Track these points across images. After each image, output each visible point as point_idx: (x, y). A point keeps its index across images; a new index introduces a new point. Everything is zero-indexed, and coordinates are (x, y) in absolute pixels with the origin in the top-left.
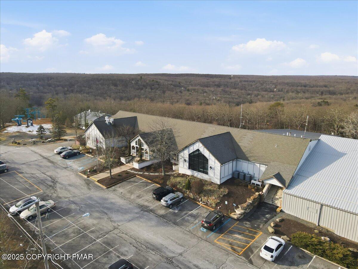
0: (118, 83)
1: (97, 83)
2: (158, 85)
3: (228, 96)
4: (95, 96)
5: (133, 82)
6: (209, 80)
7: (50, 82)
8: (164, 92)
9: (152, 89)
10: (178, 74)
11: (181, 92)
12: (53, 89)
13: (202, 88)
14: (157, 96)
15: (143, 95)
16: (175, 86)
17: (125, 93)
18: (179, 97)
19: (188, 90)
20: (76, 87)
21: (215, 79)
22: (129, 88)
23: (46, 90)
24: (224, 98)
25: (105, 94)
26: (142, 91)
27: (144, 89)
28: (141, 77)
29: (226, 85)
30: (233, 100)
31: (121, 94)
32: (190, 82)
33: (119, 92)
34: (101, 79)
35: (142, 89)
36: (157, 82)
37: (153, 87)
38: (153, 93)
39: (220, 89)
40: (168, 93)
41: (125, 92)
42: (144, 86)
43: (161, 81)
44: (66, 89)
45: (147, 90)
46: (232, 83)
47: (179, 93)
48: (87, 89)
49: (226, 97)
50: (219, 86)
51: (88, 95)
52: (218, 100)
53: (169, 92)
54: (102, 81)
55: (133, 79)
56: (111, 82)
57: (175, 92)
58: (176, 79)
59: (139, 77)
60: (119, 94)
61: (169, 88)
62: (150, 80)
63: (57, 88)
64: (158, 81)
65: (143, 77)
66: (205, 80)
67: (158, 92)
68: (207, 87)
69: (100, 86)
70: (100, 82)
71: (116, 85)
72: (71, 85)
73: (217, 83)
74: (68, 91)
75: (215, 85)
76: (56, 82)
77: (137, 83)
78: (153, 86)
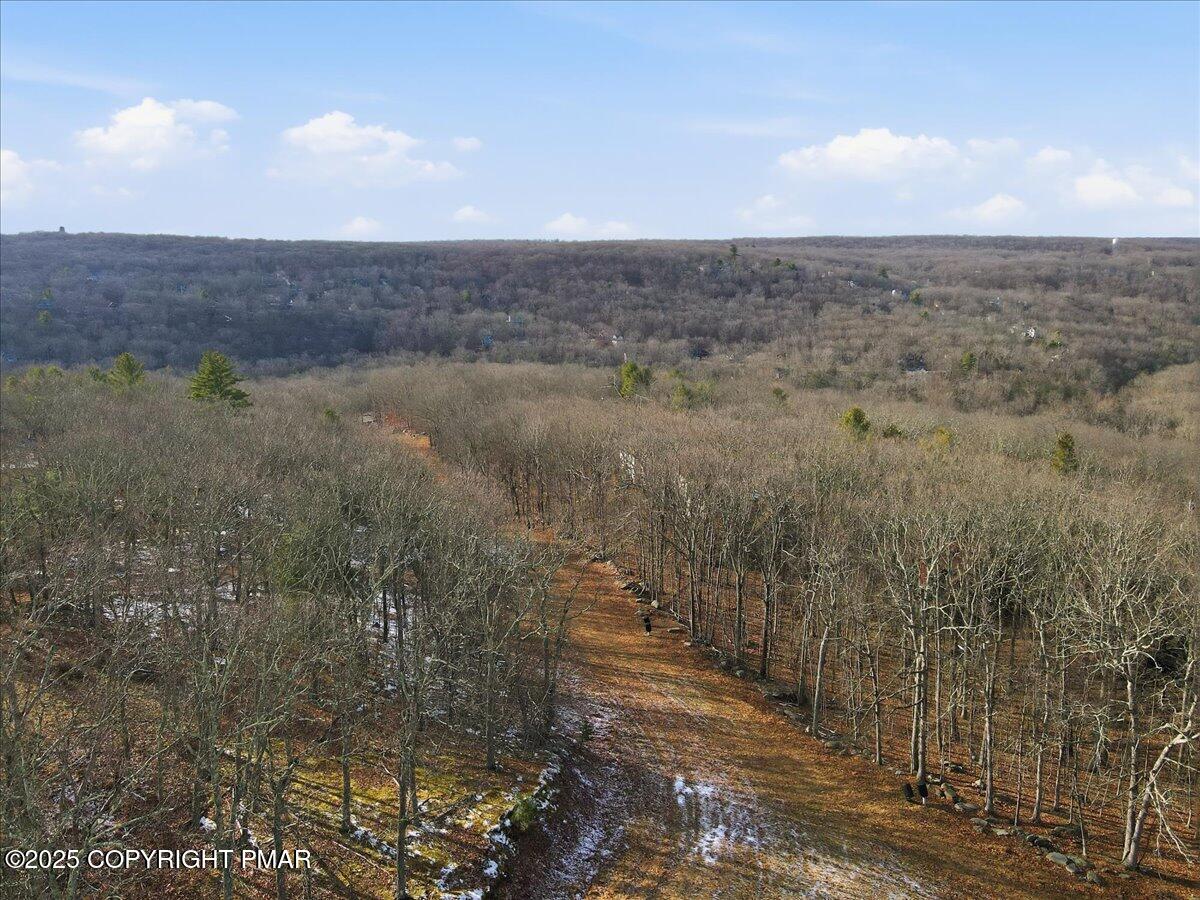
0: (646, 271)
1: (574, 271)
2: (797, 278)
3: (1098, 327)
4: (557, 319)
5: (702, 269)
6: (1010, 261)
7: (421, 269)
8: (816, 308)
9: (769, 295)
10: (881, 239)
11: (885, 308)
12: (422, 292)
13: (978, 292)
14: (786, 322)
15: (734, 317)
16: (863, 283)
17: (664, 309)
18: (878, 330)
19: (918, 301)
20: (498, 285)
21: (1037, 256)
22: (683, 292)
23: (398, 298)
24: (1082, 334)
25: (593, 311)
26: (731, 304)
27: (739, 295)
28: (734, 250)
29: (1088, 281)
30: (1123, 346)
31: (649, 313)
32: (930, 268)
33: (645, 307)
34: (588, 258)
35: (732, 295)
36: (794, 268)
37: (774, 286)
38: (771, 310)
39: (1060, 297)
40: (831, 312)
41: (667, 304)
42: (741, 283)
43: (810, 266)
44: (465, 293)
45: (750, 298)
46: (1114, 269)
47: (878, 314)
48: (535, 291)
49: (1092, 333)
50: (1053, 283)
51: (530, 317)
52: (1053, 345)
53: (836, 308)
54: (590, 265)
55: (702, 258)
56: (620, 267)
57: (859, 308)
58: (871, 256)
59: (728, 251)
60: (640, 313)
61: (838, 290)
62: (765, 262)
63: (438, 291)
64: (799, 263)
65: (741, 250)
66: (993, 260)
67: (793, 308)
68: (1002, 287)
69: (581, 282)
70: (582, 269)
71: (635, 280)
72: (486, 279)
73: (1044, 272)
74: (469, 299)
75: (1038, 279)
76: (442, 269)
77: (714, 273)
78: (777, 281)
